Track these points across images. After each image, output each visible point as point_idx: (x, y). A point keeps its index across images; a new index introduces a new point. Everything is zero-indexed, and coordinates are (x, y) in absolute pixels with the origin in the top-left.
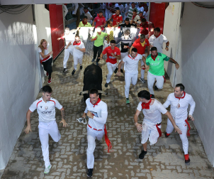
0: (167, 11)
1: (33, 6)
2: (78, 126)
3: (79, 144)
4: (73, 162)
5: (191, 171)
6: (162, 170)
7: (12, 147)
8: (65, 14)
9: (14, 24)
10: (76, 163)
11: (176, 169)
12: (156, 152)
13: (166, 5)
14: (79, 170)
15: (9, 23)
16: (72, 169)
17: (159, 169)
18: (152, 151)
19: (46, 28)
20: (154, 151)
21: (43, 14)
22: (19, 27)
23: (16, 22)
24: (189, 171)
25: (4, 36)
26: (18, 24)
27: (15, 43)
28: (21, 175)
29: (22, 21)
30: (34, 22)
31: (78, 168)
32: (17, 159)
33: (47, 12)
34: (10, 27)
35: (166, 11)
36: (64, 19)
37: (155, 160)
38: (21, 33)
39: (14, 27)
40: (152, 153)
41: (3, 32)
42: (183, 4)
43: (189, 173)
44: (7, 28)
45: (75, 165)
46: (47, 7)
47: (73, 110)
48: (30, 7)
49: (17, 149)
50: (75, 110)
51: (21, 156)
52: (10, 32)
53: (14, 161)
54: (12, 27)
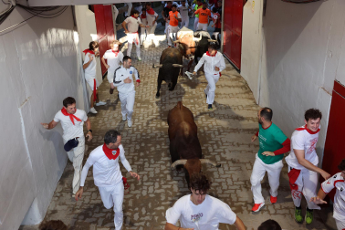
1: (73, 7)
2: (138, 161)
3: (140, 183)
4: (133, 208)
5: (287, 211)
6: (249, 211)
7: (51, 192)
9: (48, 31)
10: (137, 209)
11: (268, 210)
12: (241, 189)
13: (244, 1)
14: (142, 219)
15: (41, 30)
17: (245, 211)
18: (235, 187)
19: (92, 35)
20: (238, 187)
21: (85, 16)
22: (57, 35)
23: (51, 27)
24: (284, 211)
25: (36, 47)
26: (54, 30)
27: (50, 55)
29: (59, 27)
30: (74, 27)
31: (141, 215)
32: (58, 208)
33: (92, 15)
34: (43, 36)
35: (245, 8)
37: (240, 199)
38: (59, 45)
39: (49, 35)
40: (236, 190)
41: (34, 43)
43: (284, 214)
44: (39, 37)
45: (136, 212)
46: (91, 7)
47: (130, 140)
48: (69, 10)
49: (59, 195)
50: (133, 139)
51: (64, 204)
52: (43, 41)
53: (54, 212)
54: (46, 35)
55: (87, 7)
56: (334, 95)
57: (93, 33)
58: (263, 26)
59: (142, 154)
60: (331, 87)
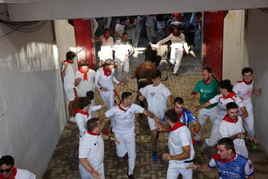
0: (226, 20)
1: (52, 22)
8: (94, 30)
9: (28, 46)
13: (225, 13)
15: (21, 45)
19: (70, 49)
21: (65, 30)
22: (35, 48)
23: (30, 41)
25: (15, 61)
26: (33, 45)
27: (29, 69)
29: (38, 40)
30: (54, 41)
33: (72, 28)
34: (23, 50)
36: (93, 35)
38: (37, 57)
39: (29, 49)
41: (14, 57)
42: (247, 11)
44: (19, 51)
46: (71, 22)
48: (49, 25)
52: (22, 55)
54: (25, 50)
55: (67, 21)
57: (72, 46)
58: (245, 38)
59: (120, 171)
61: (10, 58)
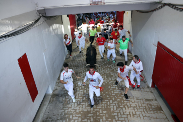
0: (124, 15)
1: (61, 16)
4: (84, 88)
7: (55, 83)
8: (76, 19)
13: (124, 12)
14: (87, 92)
15: (50, 25)
16: (84, 92)
19: (68, 26)
21: (66, 19)
22: (55, 26)
23: (54, 23)
25: (49, 31)
26: (55, 25)
27: (54, 33)
28: (60, 95)
29: (56, 23)
30: (62, 23)
32: (58, 88)
33: (68, 18)
36: (76, 21)
37: (123, 85)
38: (57, 29)
42: (132, 11)
43: (139, 90)
44: (50, 27)
45: (85, 90)
46: (68, 16)
49: (58, 83)
51: (60, 87)
52: (51, 28)
53: (56, 89)
54: (52, 26)
55: (66, 16)
56: (158, 47)
58: (131, 21)
60: (157, 44)
61: (47, 29)
